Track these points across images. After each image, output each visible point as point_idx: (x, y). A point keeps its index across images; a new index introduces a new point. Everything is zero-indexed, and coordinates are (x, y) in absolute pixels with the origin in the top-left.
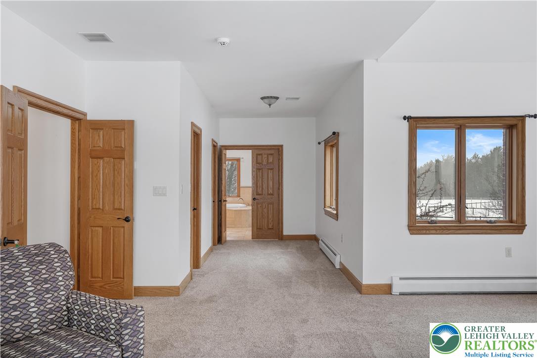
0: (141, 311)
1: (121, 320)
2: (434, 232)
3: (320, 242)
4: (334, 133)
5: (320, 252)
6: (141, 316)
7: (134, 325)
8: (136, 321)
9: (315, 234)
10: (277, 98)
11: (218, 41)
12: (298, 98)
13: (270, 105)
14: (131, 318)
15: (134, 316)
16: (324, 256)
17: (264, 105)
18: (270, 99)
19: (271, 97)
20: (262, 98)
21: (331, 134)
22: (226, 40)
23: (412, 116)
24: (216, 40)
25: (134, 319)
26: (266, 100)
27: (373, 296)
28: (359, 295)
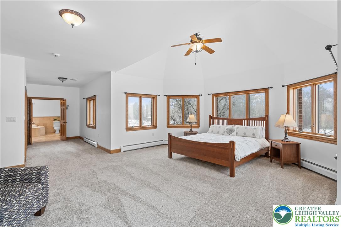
0: (48, 167)
1: (40, 172)
2: (133, 130)
3: (84, 138)
4: (94, 96)
5: (85, 142)
6: (48, 169)
7: (46, 173)
8: (46, 172)
9: (79, 136)
10: (67, 79)
11: (54, 55)
12: (76, 80)
13: (63, 81)
14: (44, 171)
15: (45, 170)
16: (88, 144)
17: (60, 81)
18: (63, 79)
19: (64, 78)
20: (59, 78)
21: (93, 95)
22: (58, 55)
23: (127, 92)
24: (53, 54)
25: (45, 171)
26: (61, 79)
27: (115, 154)
28: (110, 154)
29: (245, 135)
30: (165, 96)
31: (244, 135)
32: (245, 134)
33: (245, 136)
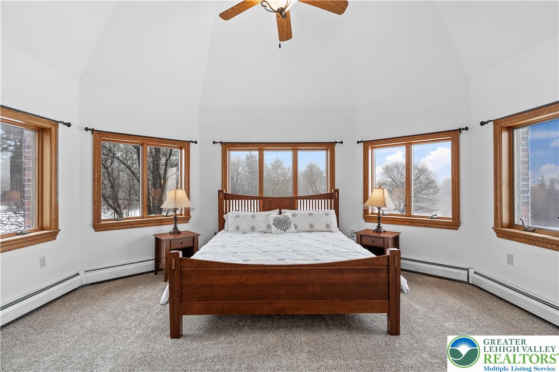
29: (311, 228)
30: (87, 129)
31: (310, 230)
32: (311, 226)
33: (312, 230)
